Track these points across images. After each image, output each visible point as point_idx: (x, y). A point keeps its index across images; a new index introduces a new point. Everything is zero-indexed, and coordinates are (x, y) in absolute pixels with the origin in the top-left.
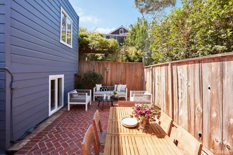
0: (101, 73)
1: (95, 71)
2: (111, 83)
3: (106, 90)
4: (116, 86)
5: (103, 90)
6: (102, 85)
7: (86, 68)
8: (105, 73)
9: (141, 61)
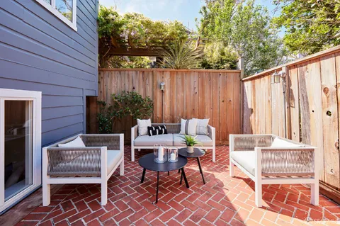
0: (149, 94)
1: (136, 91)
2: (172, 115)
3: (160, 132)
4: (183, 122)
5: (154, 133)
6: (152, 122)
7: (116, 85)
8: (159, 94)
9: (233, 67)
